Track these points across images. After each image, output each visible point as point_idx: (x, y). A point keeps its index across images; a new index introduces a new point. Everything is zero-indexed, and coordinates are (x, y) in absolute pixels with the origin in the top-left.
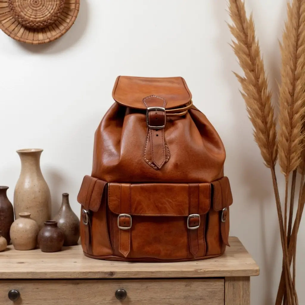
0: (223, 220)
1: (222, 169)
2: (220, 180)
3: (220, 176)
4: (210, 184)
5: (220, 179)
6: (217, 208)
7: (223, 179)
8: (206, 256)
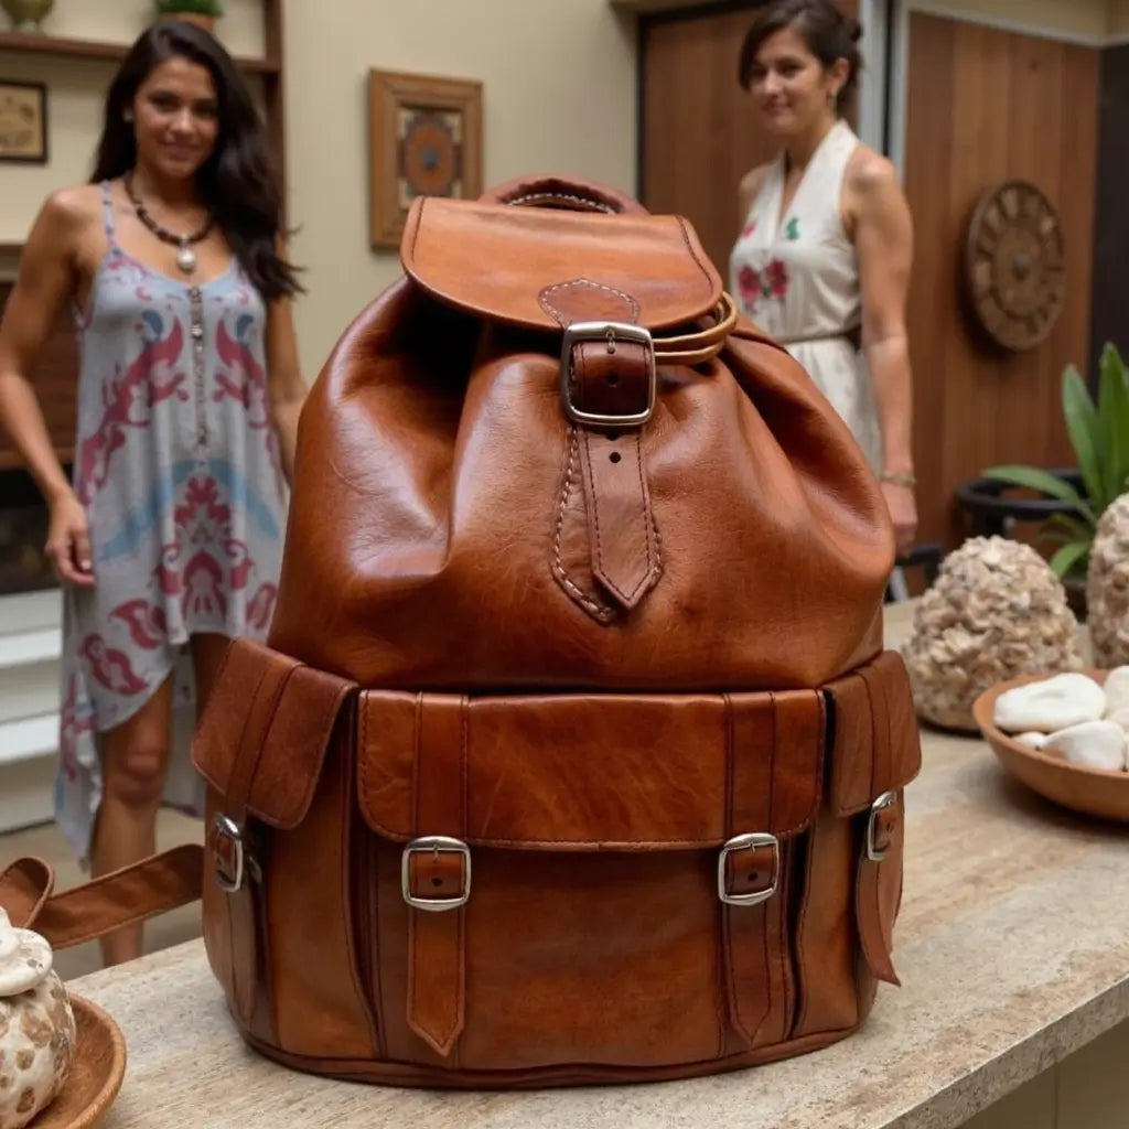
0: (875, 851)
1: (875, 617)
2: (865, 672)
3: (865, 651)
4: (820, 694)
5: (867, 663)
6: (849, 800)
7: (878, 663)
8: (790, 1038)
